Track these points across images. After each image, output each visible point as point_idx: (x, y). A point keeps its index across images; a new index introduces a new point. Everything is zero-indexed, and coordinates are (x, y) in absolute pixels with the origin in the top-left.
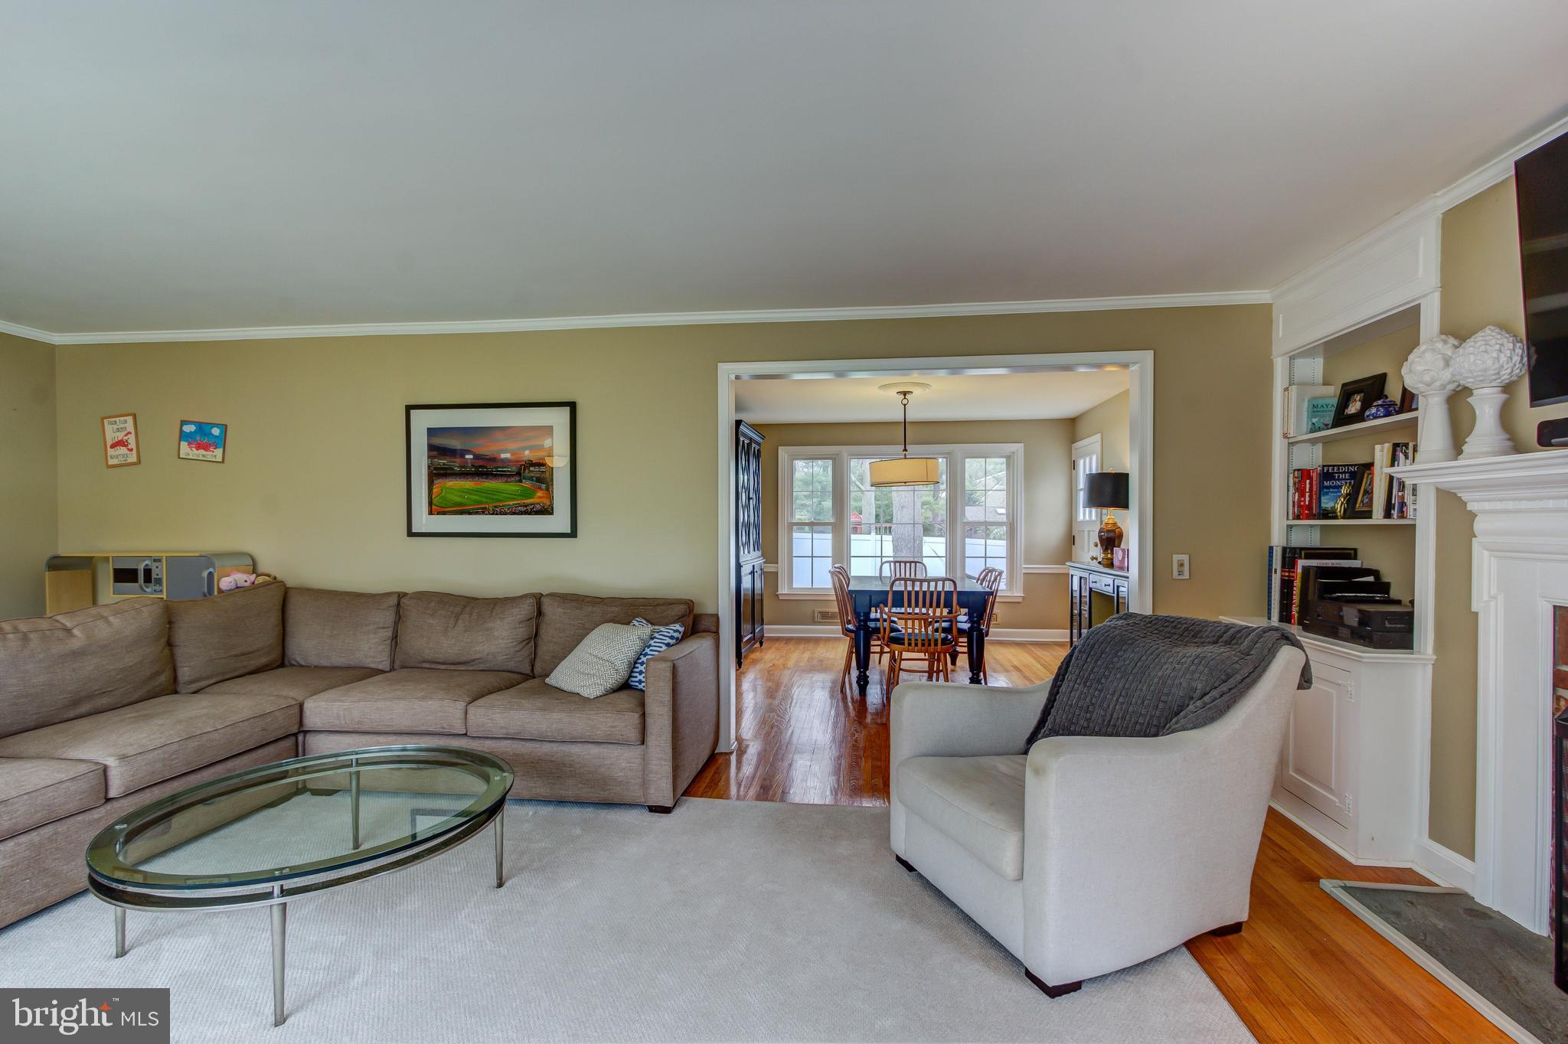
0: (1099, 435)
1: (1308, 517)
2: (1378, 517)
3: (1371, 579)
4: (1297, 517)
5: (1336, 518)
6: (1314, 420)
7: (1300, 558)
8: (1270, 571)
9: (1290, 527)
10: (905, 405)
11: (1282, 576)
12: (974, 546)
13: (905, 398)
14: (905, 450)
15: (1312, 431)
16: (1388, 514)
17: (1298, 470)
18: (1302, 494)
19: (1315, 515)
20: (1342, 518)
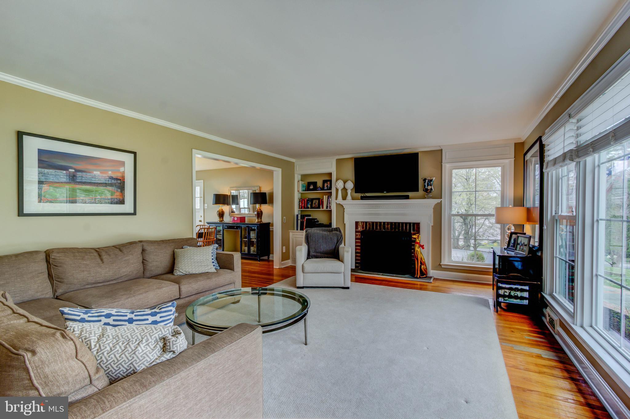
0: (202, 181)
3: (316, 220)
4: (301, 208)
6: (303, 189)
7: (304, 217)
8: (297, 220)
9: (299, 210)
11: (301, 220)
15: (303, 191)
16: (327, 208)
17: (301, 199)
18: (302, 204)
19: (304, 208)
20: (310, 208)
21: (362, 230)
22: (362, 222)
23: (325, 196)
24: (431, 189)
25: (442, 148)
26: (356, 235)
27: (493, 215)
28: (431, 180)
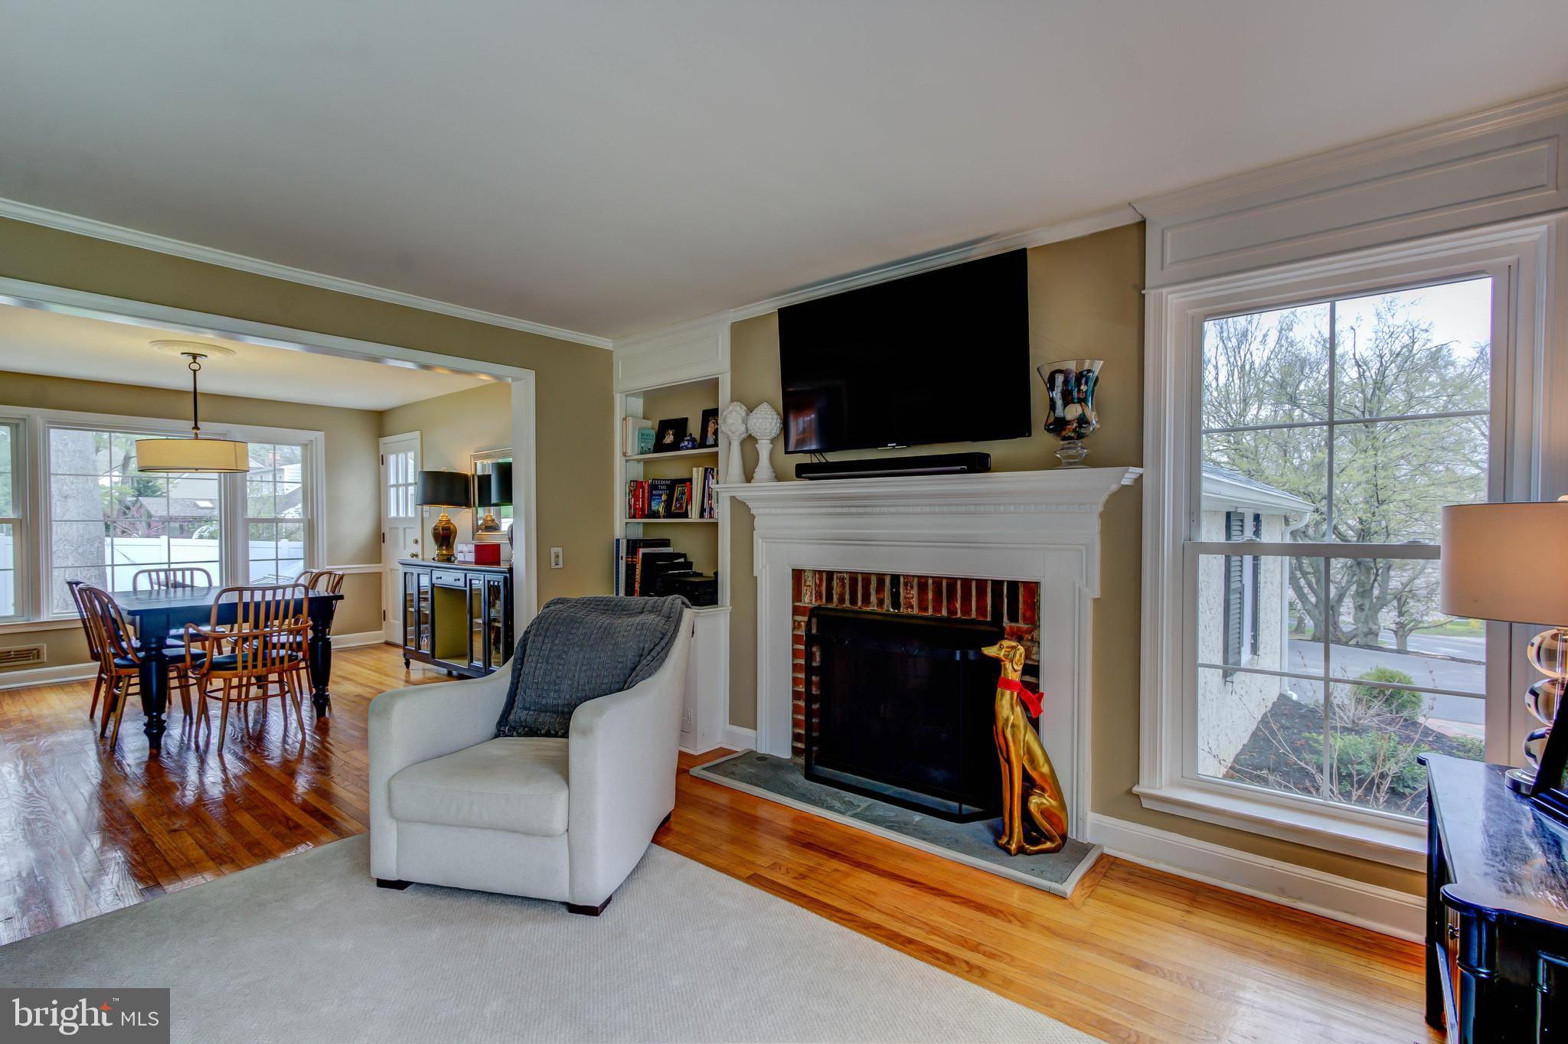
0: (417, 434)
1: (642, 517)
2: (694, 516)
3: (682, 560)
4: (634, 517)
5: (659, 517)
6: (643, 445)
7: (640, 547)
8: (617, 558)
9: (627, 523)
10: (195, 371)
11: (627, 561)
12: (260, 549)
13: (195, 362)
14: (196, 427)
15: (642, 453)
16: (702, 516)
17: (634, 481)
18: (637, 500)
19: (646, 515)
20: (664, 517)
21: (815, 604)
22: (815, 572)
23: (695, 469)
24: (1083, 420)
25: (1144, 210)
26: (796, 625)
27: (1430, 553)
28: (1080, 377)
